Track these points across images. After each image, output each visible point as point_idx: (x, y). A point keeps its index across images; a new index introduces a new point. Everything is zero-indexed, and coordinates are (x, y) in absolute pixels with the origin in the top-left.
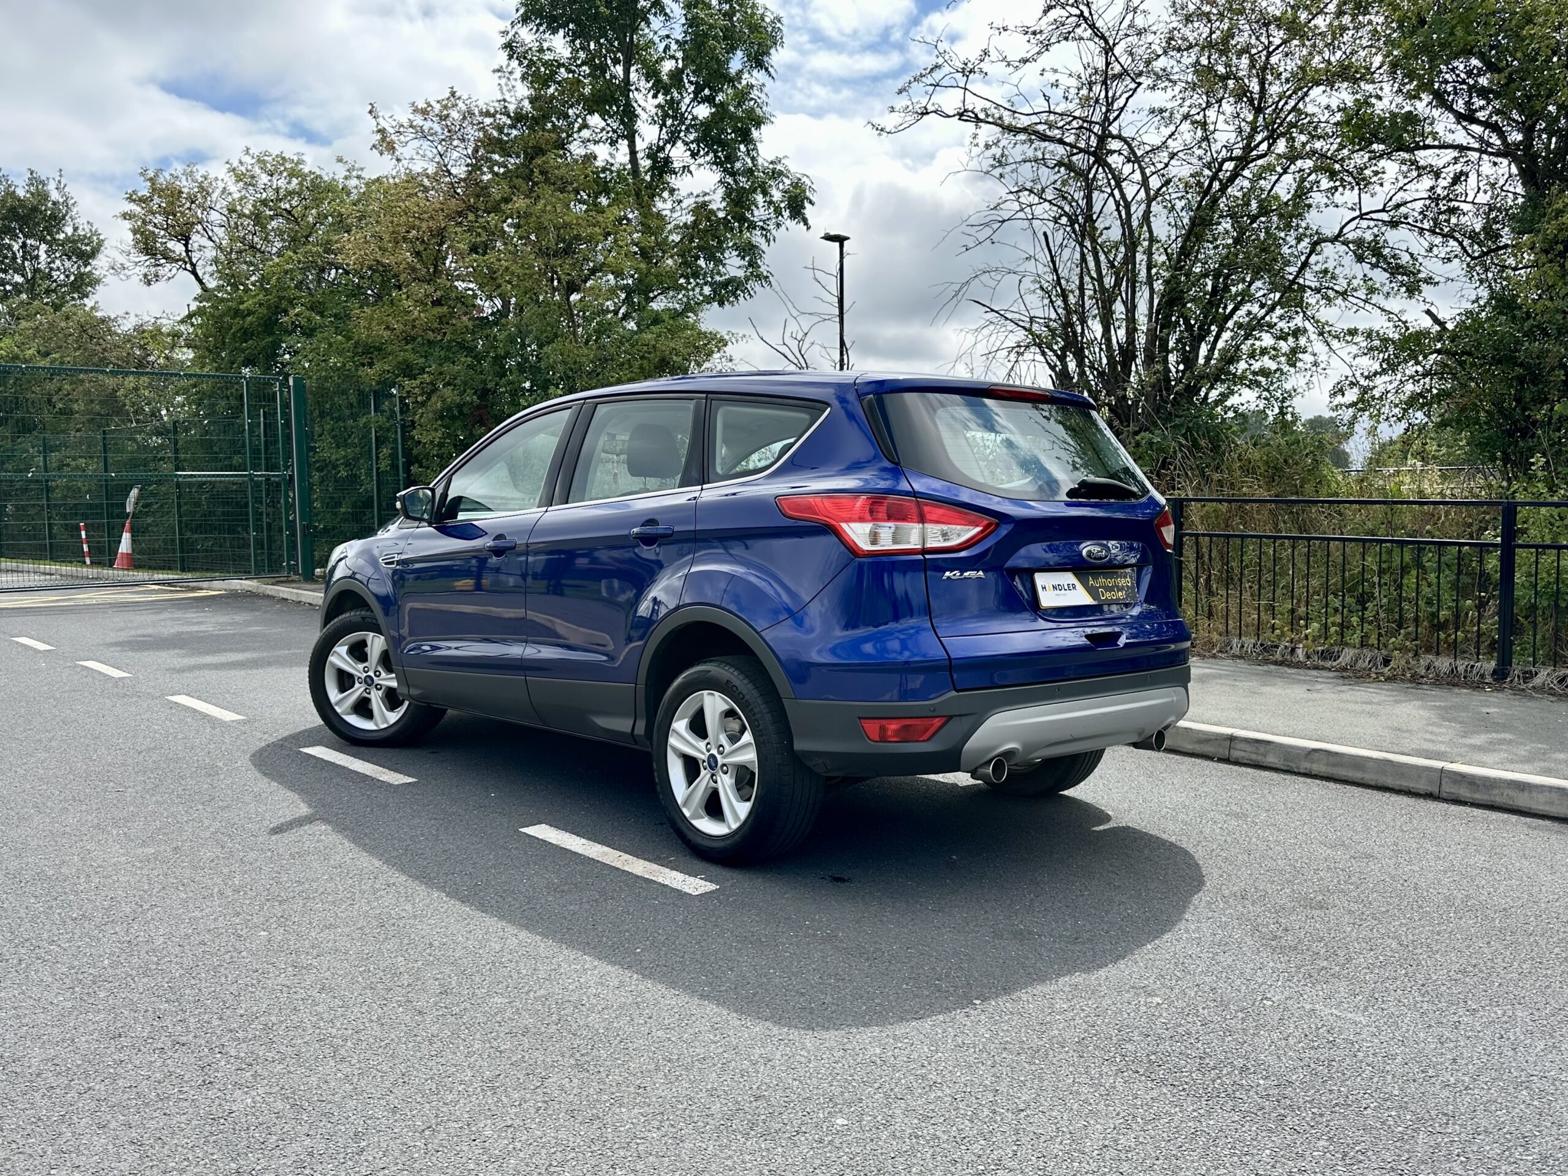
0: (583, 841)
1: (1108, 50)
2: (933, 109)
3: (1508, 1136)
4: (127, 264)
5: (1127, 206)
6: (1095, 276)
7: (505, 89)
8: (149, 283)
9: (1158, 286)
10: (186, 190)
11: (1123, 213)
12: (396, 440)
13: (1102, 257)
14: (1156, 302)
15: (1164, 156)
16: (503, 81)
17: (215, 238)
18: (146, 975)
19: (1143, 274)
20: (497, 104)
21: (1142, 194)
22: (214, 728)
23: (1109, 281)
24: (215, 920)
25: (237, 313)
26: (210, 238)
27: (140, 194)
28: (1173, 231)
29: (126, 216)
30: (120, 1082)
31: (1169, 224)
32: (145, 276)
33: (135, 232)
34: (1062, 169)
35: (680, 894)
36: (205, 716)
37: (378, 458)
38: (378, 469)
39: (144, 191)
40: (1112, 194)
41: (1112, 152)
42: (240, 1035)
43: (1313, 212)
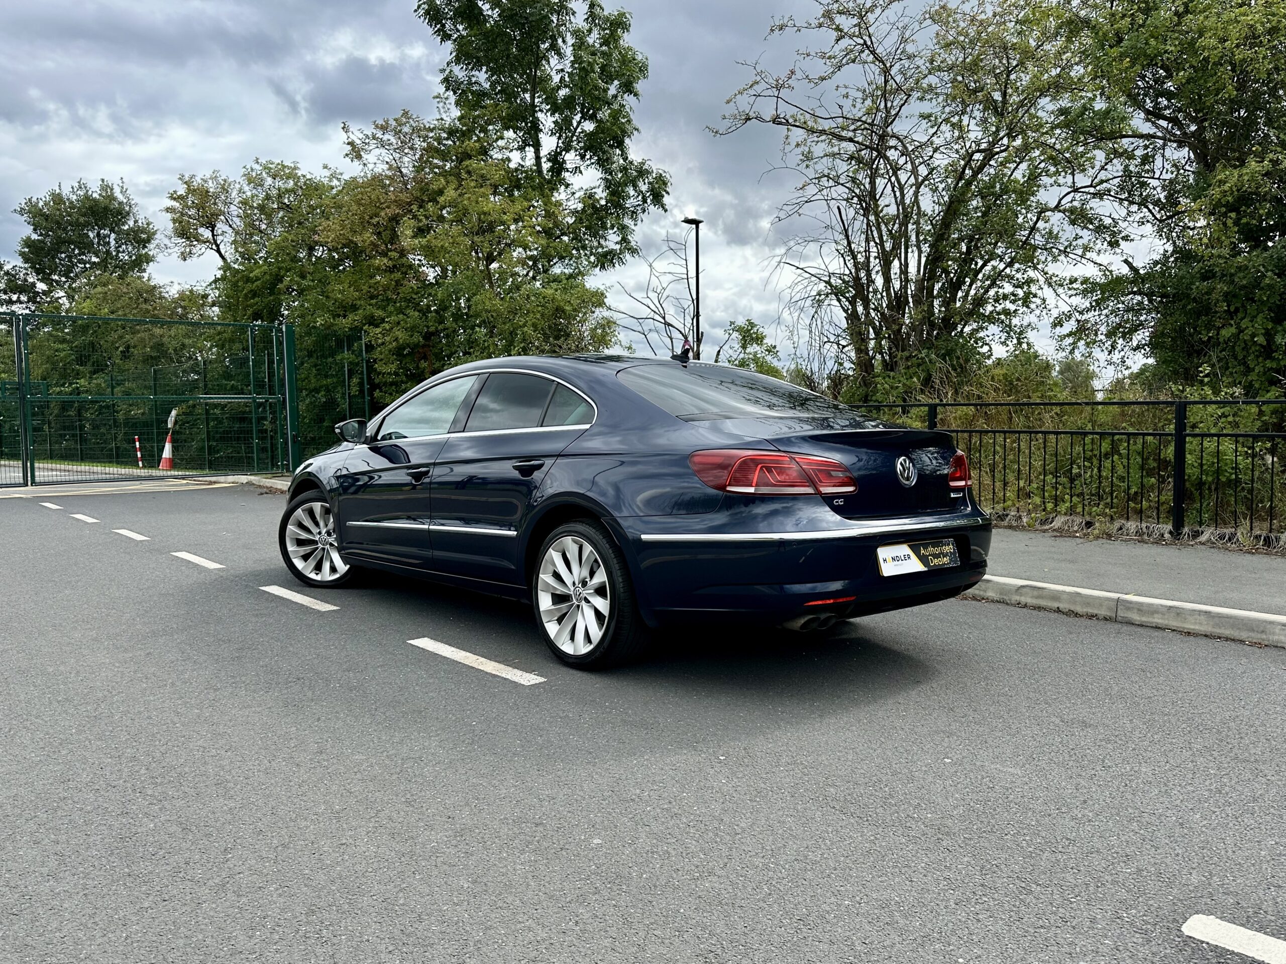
0: (453, 649)
1: (886, 71)
2: (754, 115)
3: (1115, 855)
4: (170, 245)
5: (901, 188)
6: (878, 241)
7: (442, 111)
8: (185, 260)
9: (926, 248)
10: (211, 190)
11: (898, 194)
12: (362, 372)
13: (883, 227)
14: (923, 260)
15: (929, 151)
16: (441, 105)
17: (234, 226)
18: (100, 739)
19: (913, 238)
20: (436, 122)
21: (912, 180)
22: (199, 574)
23: (888, 246)
24: (163, 702)
25: (248, 280)
26: (230, 226)
27: (178, 194)
28: (937, 207)
29: (168, 210)
30: (59, 813)
31: (934, 202)
32: (182, 253)
33: (174, 221)
34: (853, 162)
35: (516, 684)
36: (196, 566)
37: (349, 386)
38: (349, 394)
39: (182, 190)
40: (890, 180)
41: (891, 147)
42: (159, 781)
43: (1042, 190)
